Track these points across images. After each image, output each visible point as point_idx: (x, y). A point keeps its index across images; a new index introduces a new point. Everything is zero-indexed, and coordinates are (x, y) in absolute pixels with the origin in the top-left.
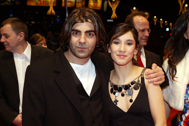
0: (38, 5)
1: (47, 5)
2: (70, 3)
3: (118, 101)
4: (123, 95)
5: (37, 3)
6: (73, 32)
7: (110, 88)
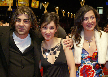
0: (2, 5)
1: (8, 6)
2: (21, 5)
3: (48, 58)
4: (50, 54)
5: (2, 4)
6: (17, 20)
7: (42, 51)
